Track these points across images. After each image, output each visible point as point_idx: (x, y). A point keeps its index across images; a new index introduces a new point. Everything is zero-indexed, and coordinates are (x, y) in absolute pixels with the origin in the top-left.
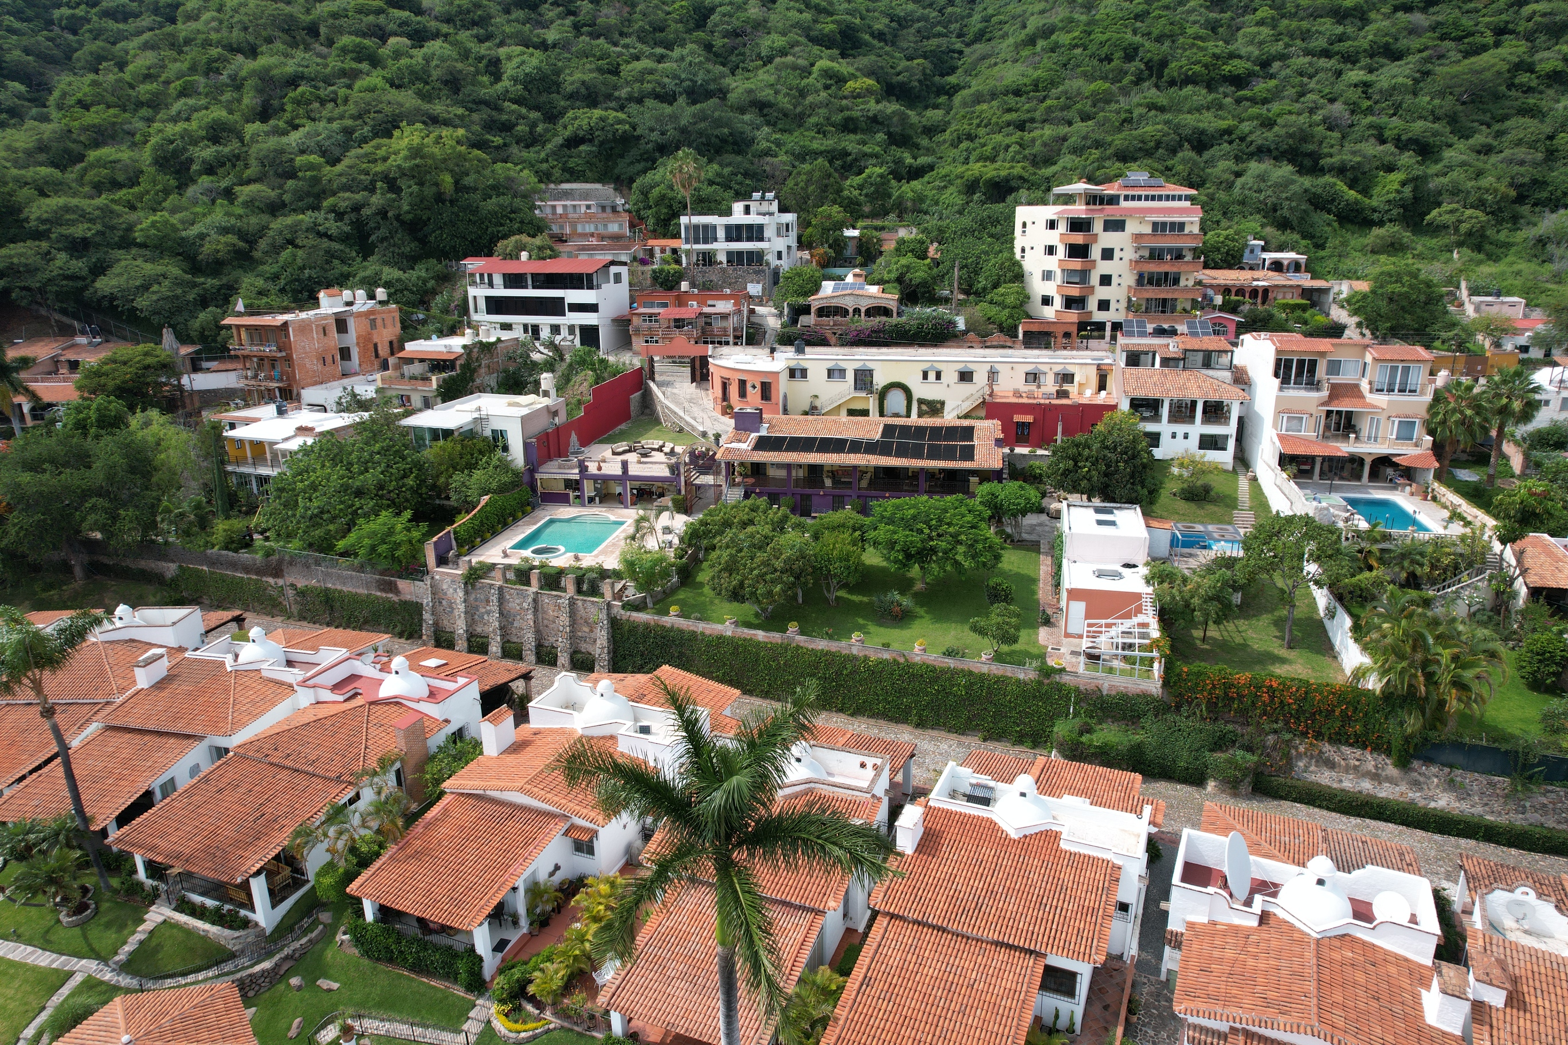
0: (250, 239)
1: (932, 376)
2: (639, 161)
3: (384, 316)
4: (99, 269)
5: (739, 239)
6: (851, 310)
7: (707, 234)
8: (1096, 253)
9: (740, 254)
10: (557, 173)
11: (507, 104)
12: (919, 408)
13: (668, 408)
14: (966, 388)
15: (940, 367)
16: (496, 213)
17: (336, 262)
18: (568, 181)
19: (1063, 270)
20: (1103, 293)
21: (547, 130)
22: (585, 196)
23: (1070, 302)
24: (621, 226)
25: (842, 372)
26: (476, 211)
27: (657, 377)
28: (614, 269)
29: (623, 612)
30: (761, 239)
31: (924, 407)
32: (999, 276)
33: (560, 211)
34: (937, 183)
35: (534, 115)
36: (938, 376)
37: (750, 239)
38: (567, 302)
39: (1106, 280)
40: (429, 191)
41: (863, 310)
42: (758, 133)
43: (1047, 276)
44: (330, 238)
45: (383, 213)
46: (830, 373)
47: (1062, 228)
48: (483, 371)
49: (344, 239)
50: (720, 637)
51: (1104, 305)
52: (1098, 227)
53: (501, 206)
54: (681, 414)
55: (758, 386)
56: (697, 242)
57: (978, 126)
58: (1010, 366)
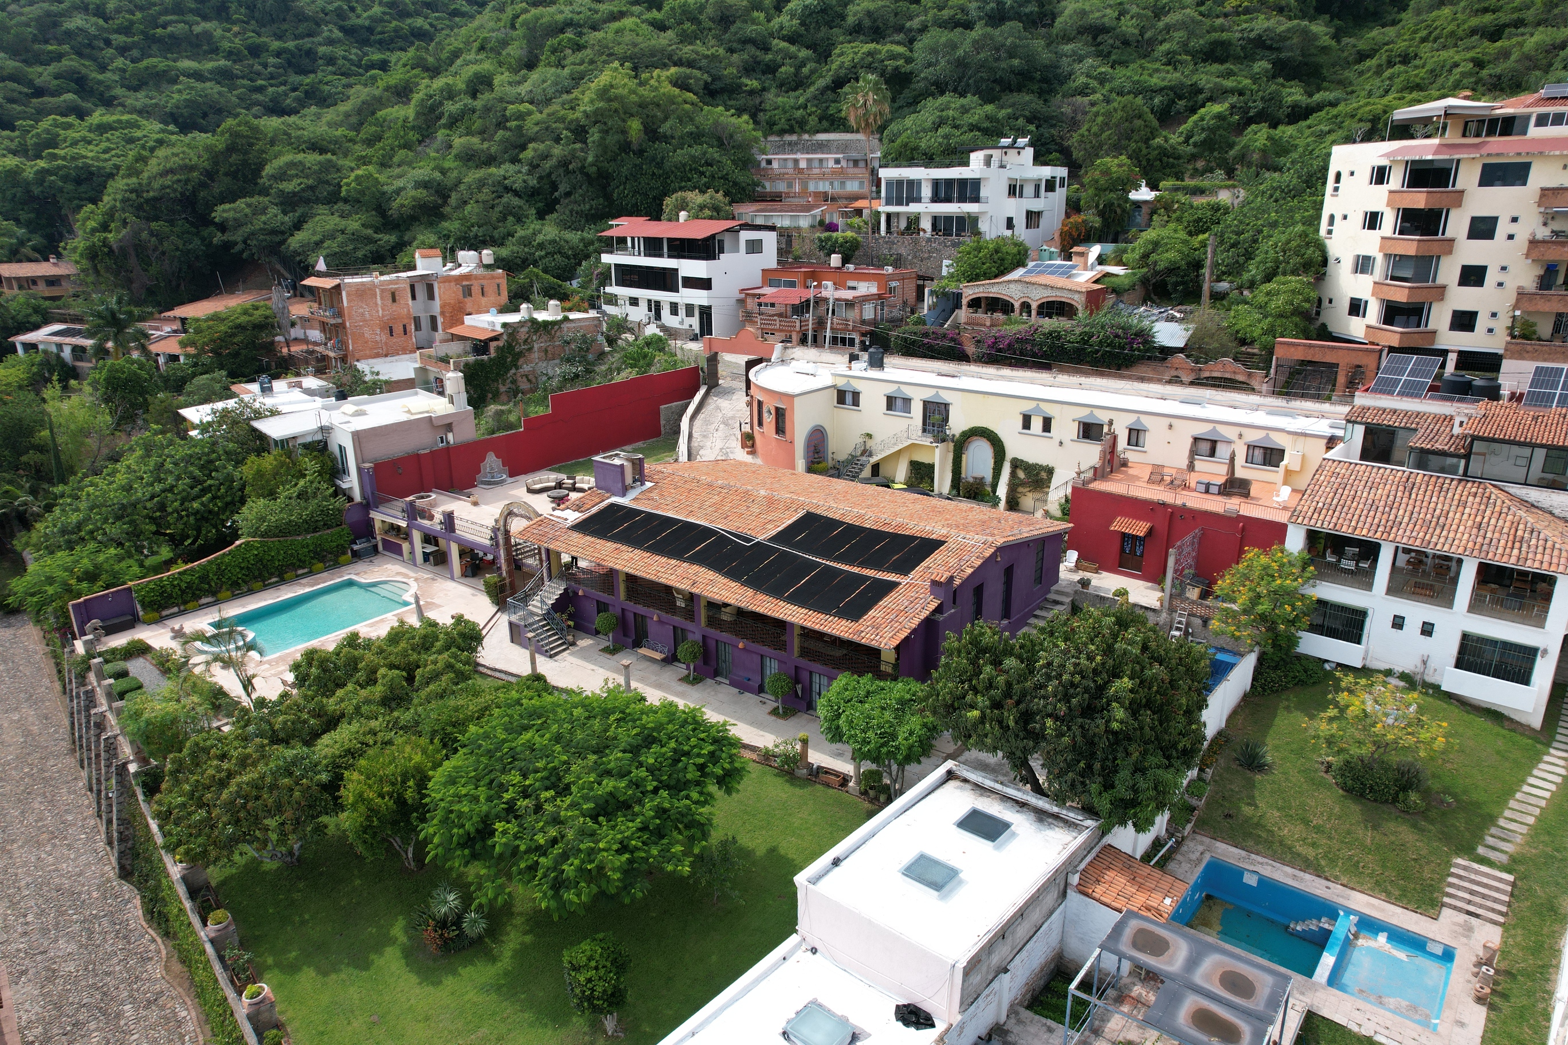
1: (1037, 424)
3: (484, 282)
6: (1017, 306)
8: (1457, 225)
11: (776, 41)
12: (1013, 474)
13: (681, 429)
14: (1088, 446)
15: (1050, 410)
19: (1386, 255)
20: (1464, 298)
21: (812, 72)
22: (842, 147)
23: (1392, 313)
24: (862, 184)
25: (907, 403)
26: (660, 162)
35: (804, 53)
36: (1047, 425)
38: (682, 274)
39: (1473, 276)
41: (1034, 306)
43: (1363, 265)
44: (516, 193)
46: (891, 402)
47: (1396, 180)
51: (1464, 321)
52: (1468, 178)
55: (773, 412)
56: (899, 203)
58: (1168, 420)
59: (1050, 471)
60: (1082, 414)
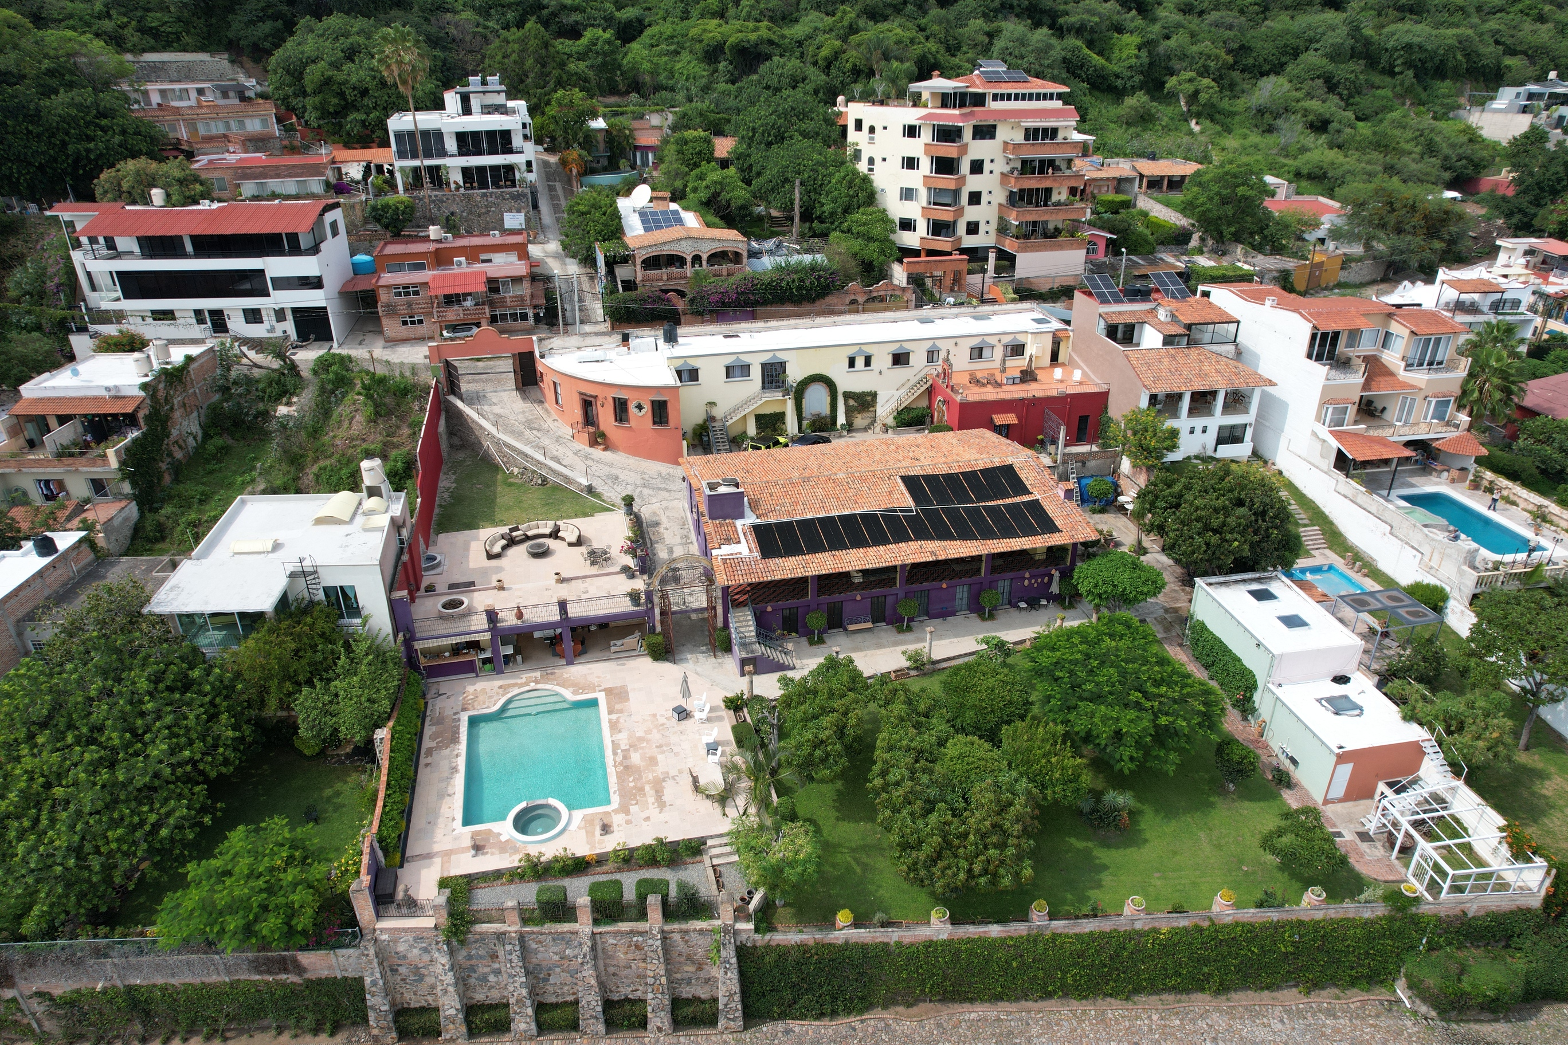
1: (860, 362)
7: (429, 144)
8: (964, 167)
12: (846, 404)
15: (869, 350)
18: (153, 49)
19: (929, 189)
20: (972, 213)
23: (939, 228)
24: (264, 122)
25: (745, 370)
27: (465, 391)
28: (329, 217)
29: (758, 937)
30: (508, 151)
31: (851, 402)
32: (851, 198)
33: (156, 99)
36: (868, 362)
37: (492, 151)
38: (268, 275)
39: (975, 198)
41: (705, 257)
43: (908, 194)
46: (730, 371)
47: (926, 136)
51: (973, 228)
52: (967, 135)
56: (415, 155)
58: (954, 341)
59: (874, 395)
60: (894, 348)
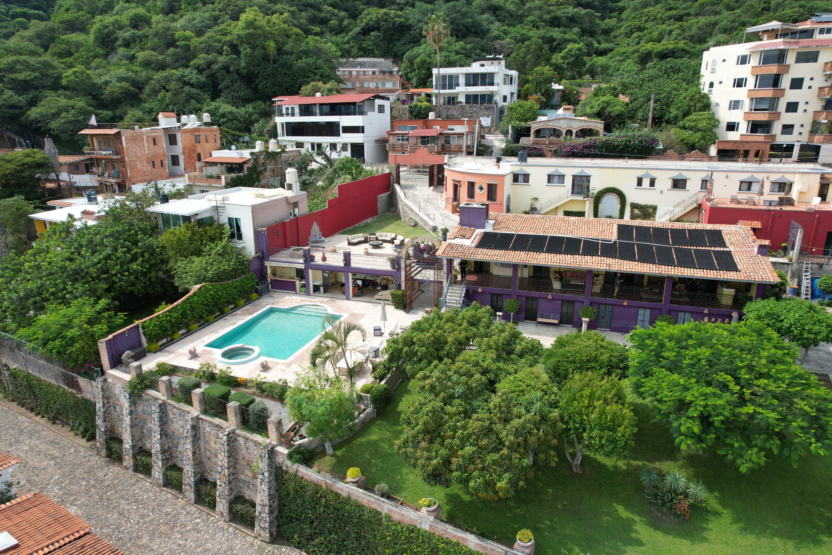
0: (139, 86)
1: (646, 183)
2: (410, 43)
3: (207, 134)
4: (33, 103)
5: (475, 85)
6: (564, 132)
7: (451, 82)
8: (785, 82)
9: (475, 96)
10: (355, 51)
11: (325, 6)
12: (632, 212)
13: (406, 205)
14: (679, 194)
15: (654, 174)
16: (304, 69)
17: (193, 101)
18: (362, 56)
19: (752, 99)
20: (787, 118)
21: (350, 24)
22: (374, 65)
24: (394, 84)
25: (561, 178)
26: (290, 67)
27: (402, 182)
28: (378, 102)
29: (289, 463)
30: (492, 84)
31: (636, 211)
32: (690, 107)
33: (354, 73)
34: (617, 58)
35: (343, 14)
36: (652, 183)
37: (483, 84)
38: (341, 125)
39: (792, 107)
40: (258, 53)
41: (574, 131)
42: (491, 26)
43: (735, 105)
44: (192, 85)
45: (226, 68)
46: (550, 178)
47: (754, 61)
48: (268, 174)
49: (202, 86)
50: (413, 529)
51: (788, 129)
52: (791, 59)
53: (308, 64)
54: (416, 210)
55: (485, 188)
56: (444, 88)
57: (646, 21)
58: (726, 174)
59: (655, 208)
60: (674, 174)
